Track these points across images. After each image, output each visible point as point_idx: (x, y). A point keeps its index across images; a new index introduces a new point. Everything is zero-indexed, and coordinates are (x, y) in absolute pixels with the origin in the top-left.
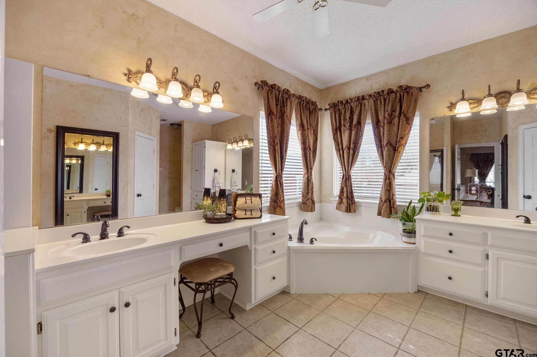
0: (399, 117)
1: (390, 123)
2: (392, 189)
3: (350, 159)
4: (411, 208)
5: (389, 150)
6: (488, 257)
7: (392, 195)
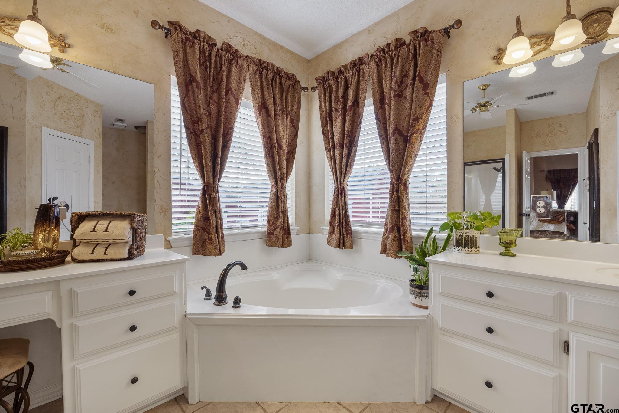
0: (413, 85)
1: (399, 96)
2: (402, 208)
3: (343, 163)
4: (430, 241)
5: (396, 143)
6: (568, 349)
7: (402, 219)
